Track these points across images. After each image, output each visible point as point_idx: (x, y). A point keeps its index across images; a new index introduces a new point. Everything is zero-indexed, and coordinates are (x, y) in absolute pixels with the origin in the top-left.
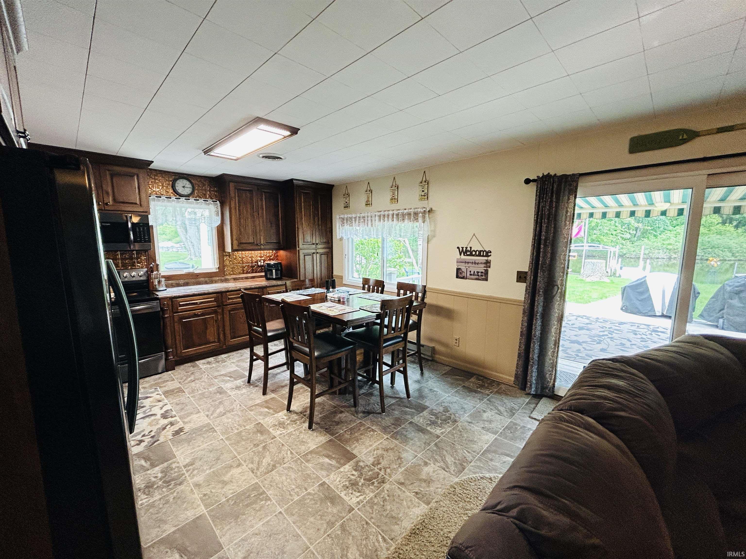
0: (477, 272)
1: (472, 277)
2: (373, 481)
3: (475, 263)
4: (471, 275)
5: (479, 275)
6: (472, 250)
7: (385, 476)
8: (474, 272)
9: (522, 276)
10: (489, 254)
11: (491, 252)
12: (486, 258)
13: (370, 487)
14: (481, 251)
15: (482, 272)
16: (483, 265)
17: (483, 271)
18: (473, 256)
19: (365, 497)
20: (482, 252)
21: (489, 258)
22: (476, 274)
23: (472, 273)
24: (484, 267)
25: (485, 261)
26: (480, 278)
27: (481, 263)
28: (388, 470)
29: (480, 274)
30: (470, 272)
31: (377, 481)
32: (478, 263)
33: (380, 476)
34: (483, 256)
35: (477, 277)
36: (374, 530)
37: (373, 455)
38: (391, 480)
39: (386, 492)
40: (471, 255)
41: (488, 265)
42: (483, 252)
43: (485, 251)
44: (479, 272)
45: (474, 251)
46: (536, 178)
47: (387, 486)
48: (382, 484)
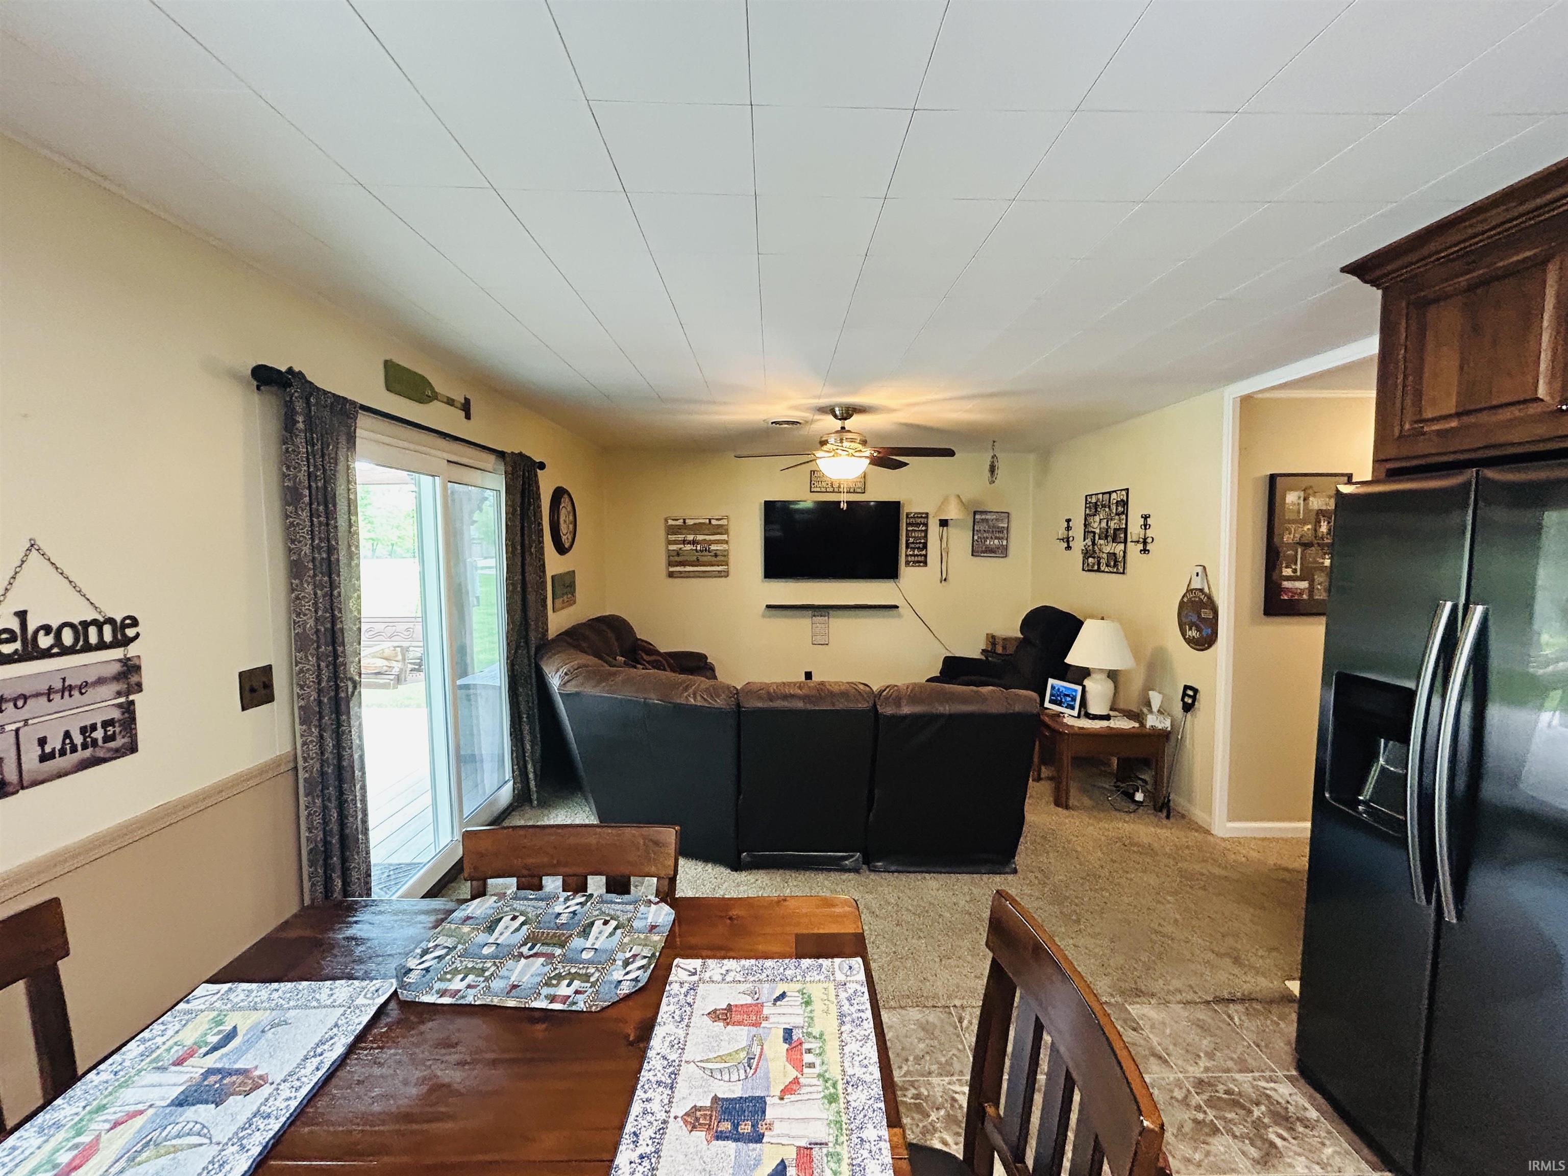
0: (83, 730)
1: (60, 763)
3: (67, 689)
4: (44, 758)
5: (95, 742)
6: (31, 628)
8: (67, 735)
9: (256, 684)
10: (131, 632)
11: (135, 623)
12: (117, 653)
14: (85, 625)
15: (106, 724)
16: (115, 687)
17: (116, 714)
18: (46, 654)
20: (93, 631)
21: (133, 650)
22: (78, 739)
23: (54, 743)
24: (119, 694)
25: (117, 668)
26: (101, 753)
27: (101, 681)
29: (99, 734)
30: (42, 742)
32: (82, 688)
34: (102, 646)
35: (88, 753)
40: (31, 652)
41: (134, 679)
42: (99, 625)
43: (111, 621)
44: (94, 727)
45: (47, 629)
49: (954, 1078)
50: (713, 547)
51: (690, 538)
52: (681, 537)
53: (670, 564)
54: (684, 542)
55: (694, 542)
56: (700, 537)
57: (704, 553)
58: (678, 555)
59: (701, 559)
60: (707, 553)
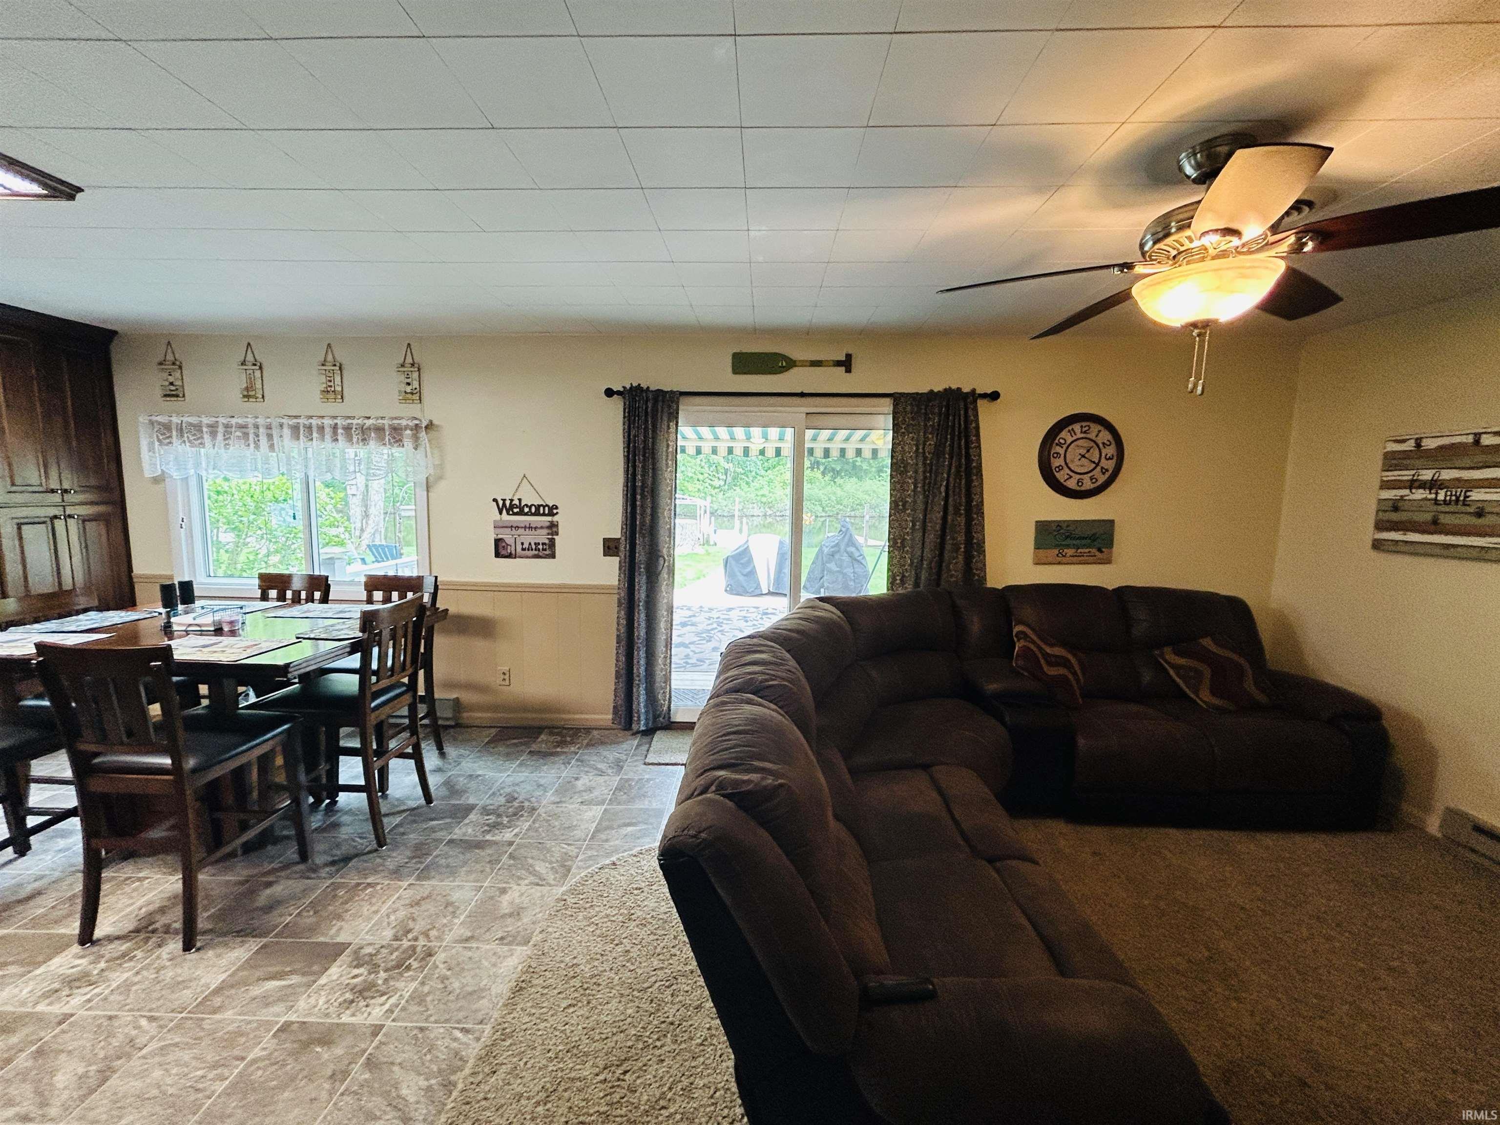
0: (535, 544)
1: (527, 553)
2: (407, 964)
3: (530, 528)
4: (523, 549)
5: (539, 550)
6: (523, 504)
7: (429, 944)
8: (530, 544)
9: (612, 545)
10: (555, 511)
11: (557, 508)
12: (549, 518)
13: (406, 975)
14: (539, 506)
15: (543, 544)
16: (545, 531)
17: (547, 541)
18: (526, 514)
19: (401, 996)
20: (542, 509)
21: (556, 518)
22: (534, 547)
23: (526, 546)
24: (548, 534)
25: (548, 524)
26: (541, 554)
27: (542, 528)
28: (433, 933)
29: (540, 547)
30: (522, 544)
31: (415, 960)
32: (536, 528)
33: (419, 949)
34: (544, 514)
35: (536, 552)
36: (442, 1030)
37: (389, 924)
38: (444, 944)
39: (441, 966)
40: (521, 513)
41: (554, 529)
42: (544, 507)
43: (547, 505)
44: (539, 544)
45: (527, 505)
46: (622, 389)
47: (440, 957)
48: (428, 959)
49: (403, 1002)
50: (1477, 495)
51: (1427, 475)
52: (1406, 475)
53: (1380, 526)
54: (1413, 484)
55: (1433, 485)
56: (1447, 475)
57: (1452, 508)
58: (1396, 509)
59: (1444, 519)
60: (1460, 508)
